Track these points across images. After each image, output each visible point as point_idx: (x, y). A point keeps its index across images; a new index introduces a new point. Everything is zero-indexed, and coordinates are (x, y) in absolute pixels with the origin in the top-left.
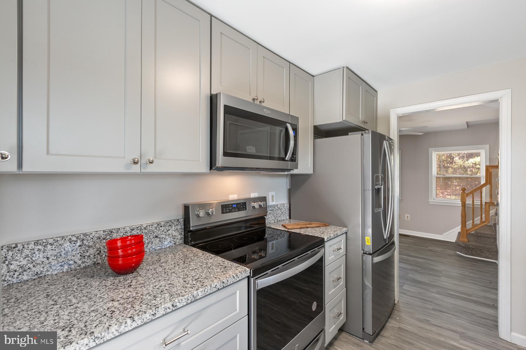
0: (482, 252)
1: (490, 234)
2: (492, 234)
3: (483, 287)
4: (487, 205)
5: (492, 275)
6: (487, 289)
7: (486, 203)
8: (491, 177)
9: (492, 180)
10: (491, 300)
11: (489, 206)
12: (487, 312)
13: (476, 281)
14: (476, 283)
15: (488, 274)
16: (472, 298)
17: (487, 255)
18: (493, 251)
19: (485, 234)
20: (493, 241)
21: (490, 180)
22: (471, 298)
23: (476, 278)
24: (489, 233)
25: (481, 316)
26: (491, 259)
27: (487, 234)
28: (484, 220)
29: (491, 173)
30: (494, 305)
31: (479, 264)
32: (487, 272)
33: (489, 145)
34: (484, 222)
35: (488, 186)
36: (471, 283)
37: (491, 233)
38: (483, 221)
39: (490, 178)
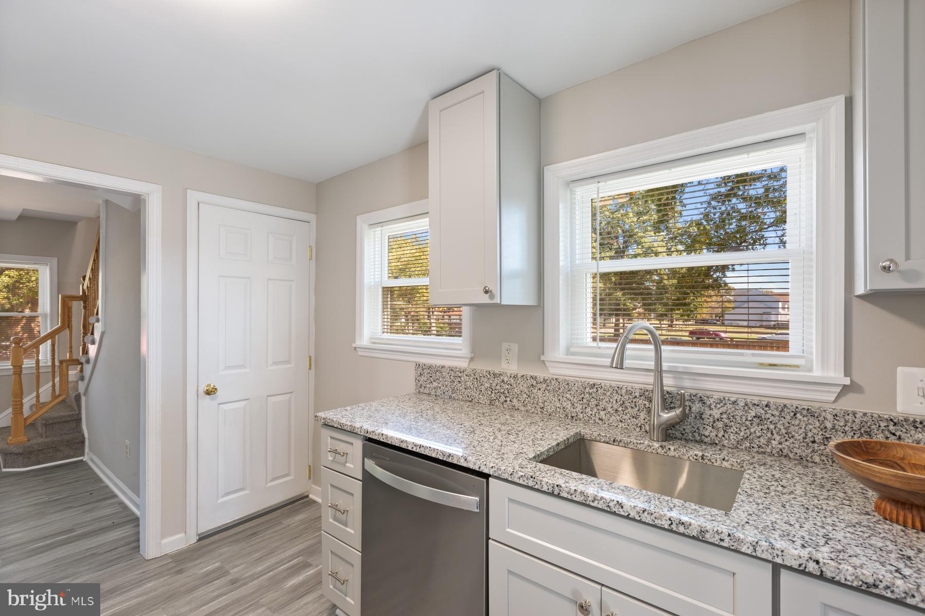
0: (58, 450)
1: (69, 416)
2: (73, 414)
3: (84, 507)
4: (64, 364)
5: (86, 481)
6: (91, 506)
7: (61, 362)
8: (71, 316)
9: (72, 321)
10: (105, 519)
11: (68, 366)
12: (111, 539)
13: (66, 503)
14: (70, 507)
15: (80, 482)
16: (77, 533)
17: (67, 453)
18: (77, 443)
19: (61, 417)
20: (75, 425)
21: (69, 321)
22: (75, 533)
23: (64, 498)
24: (68, 414)
25: (107, 550)
26: (73, 457)
27: (64, 416)
28: (57, 392)
29: (70, 309)
30: (113, 523)
31: (57, 474)
32: (77, 481)
33: (56, 259)
34: (60, 395)
35: (67, 331)
36: (62, 510)
37: (71, 413)
38: (57, 395)
39: (70, 318)
